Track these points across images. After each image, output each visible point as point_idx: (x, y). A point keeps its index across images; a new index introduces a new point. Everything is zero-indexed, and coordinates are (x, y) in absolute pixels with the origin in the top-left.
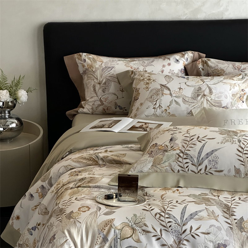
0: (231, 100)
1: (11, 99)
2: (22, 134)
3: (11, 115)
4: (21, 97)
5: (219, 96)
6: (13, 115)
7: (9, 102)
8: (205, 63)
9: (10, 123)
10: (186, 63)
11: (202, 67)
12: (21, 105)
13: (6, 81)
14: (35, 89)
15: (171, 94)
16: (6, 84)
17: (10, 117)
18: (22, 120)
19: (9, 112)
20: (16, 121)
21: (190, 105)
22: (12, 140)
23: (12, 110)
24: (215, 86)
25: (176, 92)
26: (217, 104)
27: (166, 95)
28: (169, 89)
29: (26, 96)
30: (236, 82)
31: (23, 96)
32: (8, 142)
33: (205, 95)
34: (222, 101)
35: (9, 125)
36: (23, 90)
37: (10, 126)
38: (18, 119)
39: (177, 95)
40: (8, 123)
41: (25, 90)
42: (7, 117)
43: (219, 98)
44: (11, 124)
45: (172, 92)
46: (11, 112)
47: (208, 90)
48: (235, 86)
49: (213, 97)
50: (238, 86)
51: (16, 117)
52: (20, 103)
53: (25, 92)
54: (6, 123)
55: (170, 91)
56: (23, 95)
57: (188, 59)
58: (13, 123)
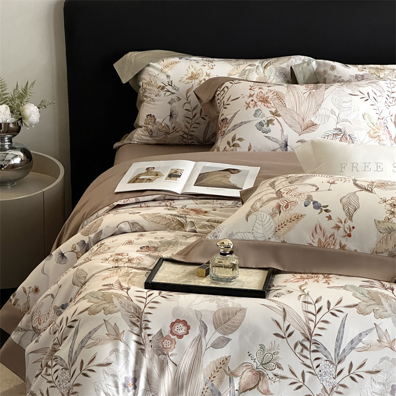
1: (14, 120)
2: (31, 175)
3: (14, 145)
4: (30, 116)
6: (17, 144)
7: (9, 124)
9: (13, 156)
12: (28, 129)
13: (5, 89)
14: (51, 102)
16: (5, 94)
17: (12, 148)
18: (31, 152)
19: (10, 140)
20: (22, 155)
22: (15, 184)
23: (14, 136)
29: (38, 113)
31: (33, 115)
32: (9, 187)
35: (9, 161)
36: (33, 105)
37: (12, 162)
38: (24, 151)
40: (9, 157)
41: (35, 105)
42: (7, 147)
44: (13, 158)
46: (13, 140)
51: (22, 147)
52: (28, 125)
53: (36, 107)
54: (5, 157)
56: (32, 112)
58: (16, 156)
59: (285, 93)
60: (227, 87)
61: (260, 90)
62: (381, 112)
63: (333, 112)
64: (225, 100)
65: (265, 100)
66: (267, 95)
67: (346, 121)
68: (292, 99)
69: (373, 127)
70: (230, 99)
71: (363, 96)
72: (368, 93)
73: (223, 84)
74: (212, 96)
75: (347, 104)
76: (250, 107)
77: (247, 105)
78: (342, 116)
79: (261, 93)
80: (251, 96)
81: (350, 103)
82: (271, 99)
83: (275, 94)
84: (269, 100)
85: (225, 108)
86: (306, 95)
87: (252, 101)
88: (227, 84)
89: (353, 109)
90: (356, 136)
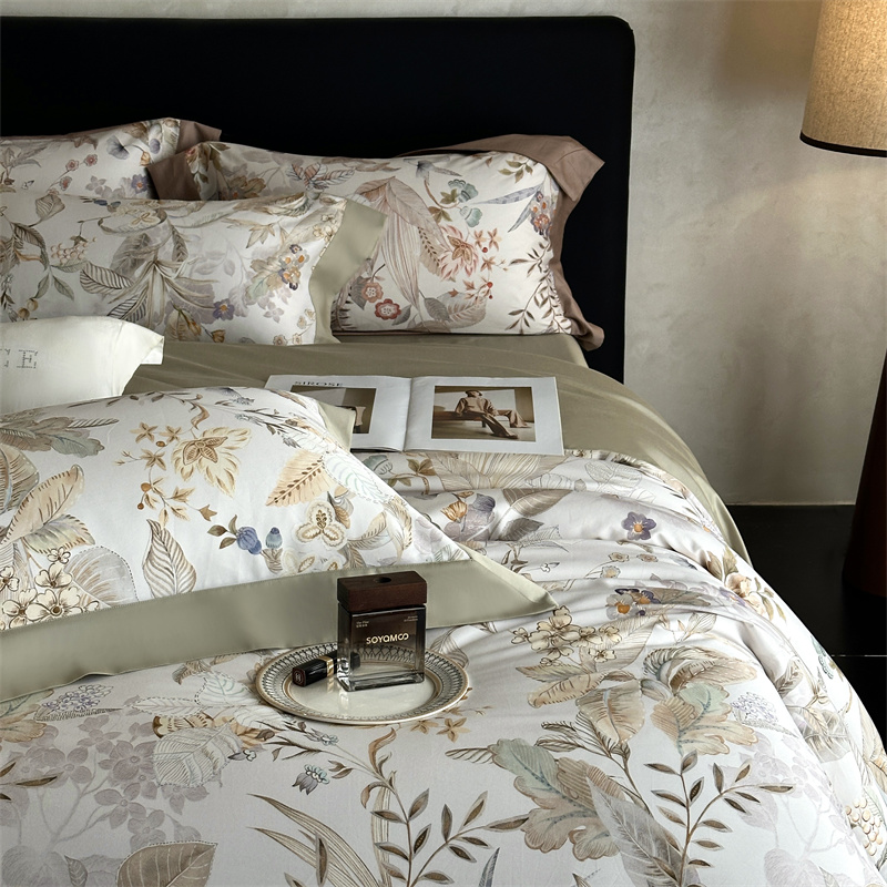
0: (245, 281)
5: (205, 267)
8: (210, 158)
10: (154, 157)
11: (202, 170)
15: (44, 259)
21: (104, 296)
24: (197, 231)
25: (61, 252)
26: (196, 294)
27: (28, 260)
28: (40, 242)
30: (274, 219)
33: (157, 263)
34: (213, 285)
39: (64, 261)
43: (204, 274)
45: (48, 250)
47: (170, 247)
48: (270, 235)
49: (185, 268)
50: (277, 233)
55: (43, 246)
57: (158, 144)
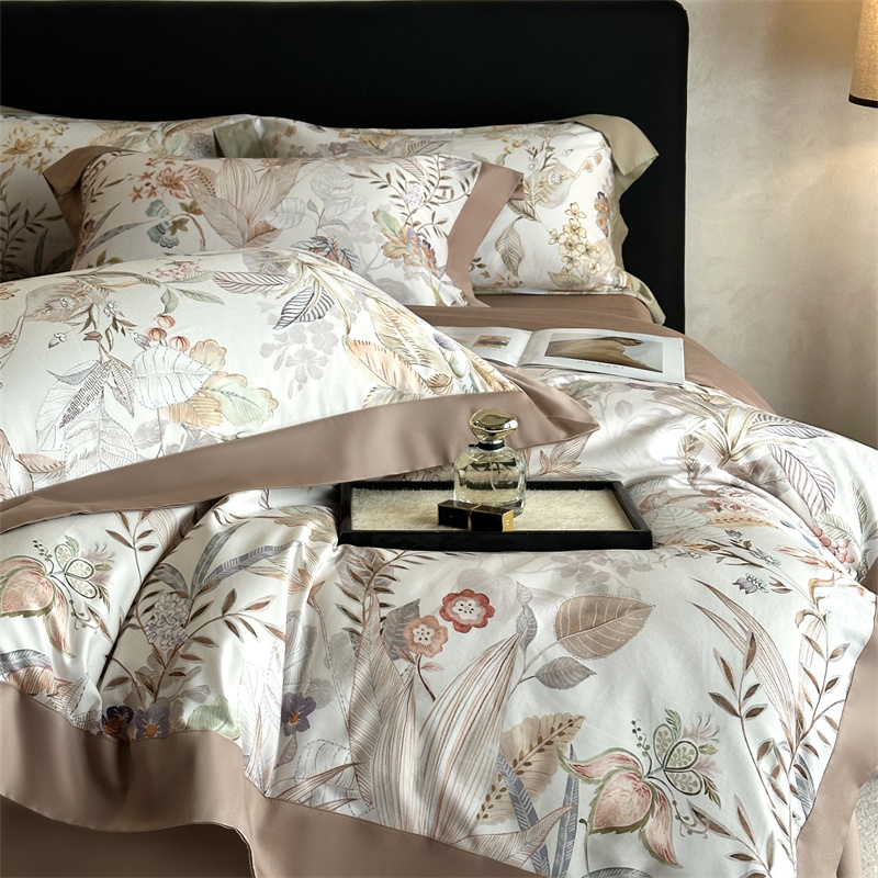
59: (217, 171)
60: (104, 163)
61: (168, 165)
62: (414, 212)
63: (311, 206)
64: (96, 186)
65: (173, 184)
66: (181, 174)
67: (338, 222)
68: (231, 182)
69: (393, 237)
70: (106, 183)
71: (376, 179)
72: (388, 175)
73: (100, 156)
74: (75, 180)
75: (344, 191)
76: (140, 197)
77: (136, 194)
78: (331, 214)
79: (168, 172)
80: (147, 176)
81: (350, 190)
82: (185, 182)
83: (197, 172)
84: (181, 183)
85: (94, 201)
86: (259, 175)
87: (147, 185)
88: (107, 157)
89: (354, 200)
90: (356, 252)
